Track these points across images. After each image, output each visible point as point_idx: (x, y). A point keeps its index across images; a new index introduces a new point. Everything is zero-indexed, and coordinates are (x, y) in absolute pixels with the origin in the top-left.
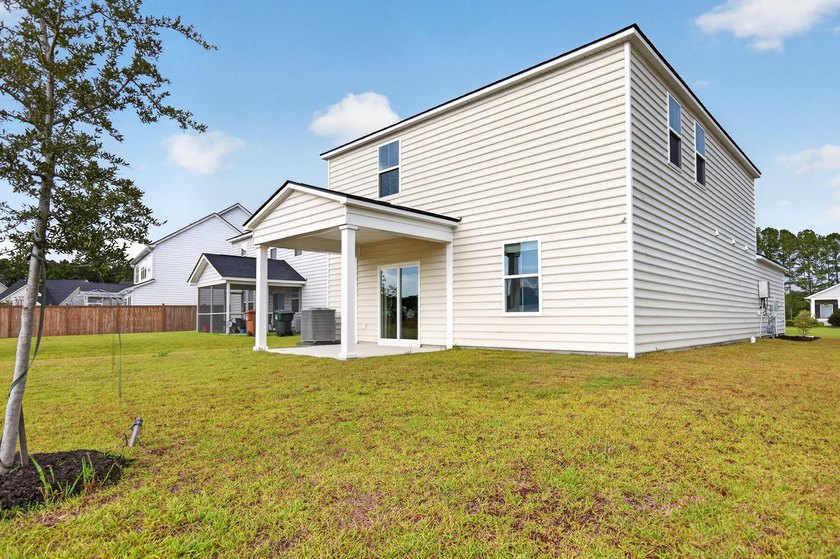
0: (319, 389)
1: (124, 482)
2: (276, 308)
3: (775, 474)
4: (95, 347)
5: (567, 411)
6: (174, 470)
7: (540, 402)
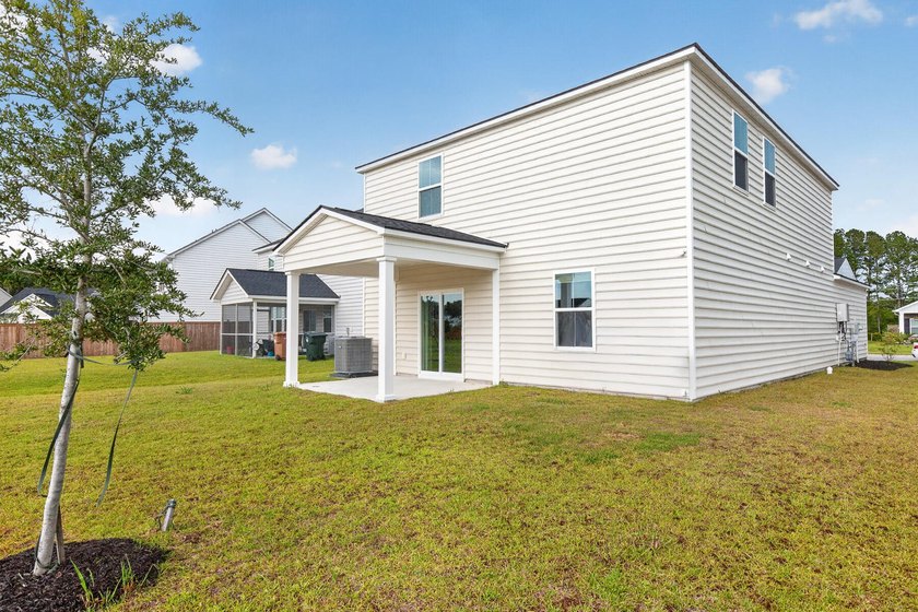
0: (356, 448)
1: (162, 582)
2: (306, 329)
3: (825, 580)
4: (113, 376)
5: (617, 483)
6: (212, 566)
7: (590, 469)
